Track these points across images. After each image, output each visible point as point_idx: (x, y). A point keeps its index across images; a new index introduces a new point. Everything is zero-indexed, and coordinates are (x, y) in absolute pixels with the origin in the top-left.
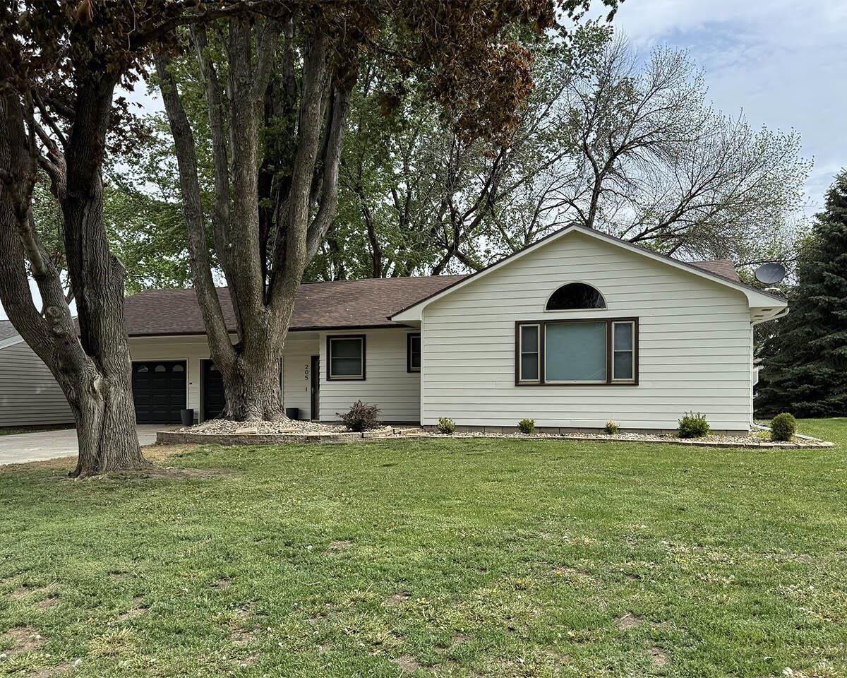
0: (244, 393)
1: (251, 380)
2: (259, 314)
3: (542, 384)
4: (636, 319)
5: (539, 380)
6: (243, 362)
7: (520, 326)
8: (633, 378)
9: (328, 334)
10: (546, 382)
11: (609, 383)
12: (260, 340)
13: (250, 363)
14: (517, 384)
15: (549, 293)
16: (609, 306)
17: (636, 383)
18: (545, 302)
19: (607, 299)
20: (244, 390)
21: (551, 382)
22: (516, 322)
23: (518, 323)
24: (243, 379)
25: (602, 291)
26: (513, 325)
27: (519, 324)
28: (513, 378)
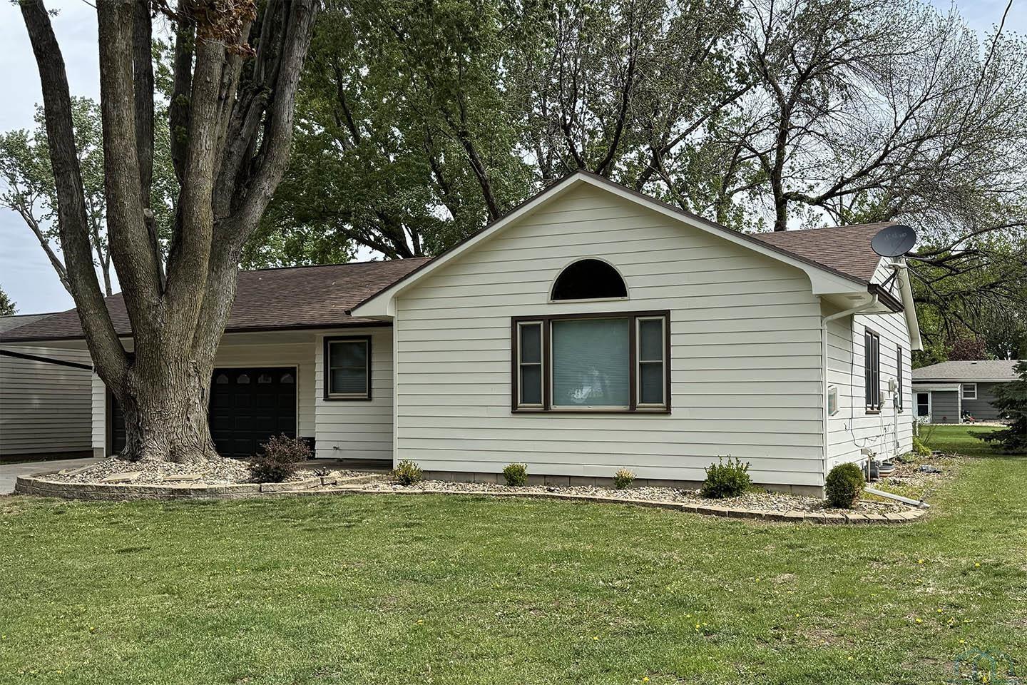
0: (139, 421)
1: (146, 403)
2: (149, 307)
3: (546, 411)
4: (666, 313)
5: (542, 404)
6: (133, 376)
7: (519, 323)
8: (664, 404)
9: (325, 335)
10: (553, 407)
11: (633, 411)
12: (151, 344)
13: (142, 377)
14: (515, 410)
15: (554, 276)
16: (631, 293)
17: (668, 411)
18: (548, 287)
19: (628, 282)
20: (139, 417)
21: (559, 408)
22: (512, 317)
23: (515, 320)
24: (136, 402)
25: (623, 271)
26: (508, 323)
27: (516, 322)
28: (508, 401)
